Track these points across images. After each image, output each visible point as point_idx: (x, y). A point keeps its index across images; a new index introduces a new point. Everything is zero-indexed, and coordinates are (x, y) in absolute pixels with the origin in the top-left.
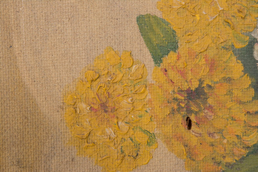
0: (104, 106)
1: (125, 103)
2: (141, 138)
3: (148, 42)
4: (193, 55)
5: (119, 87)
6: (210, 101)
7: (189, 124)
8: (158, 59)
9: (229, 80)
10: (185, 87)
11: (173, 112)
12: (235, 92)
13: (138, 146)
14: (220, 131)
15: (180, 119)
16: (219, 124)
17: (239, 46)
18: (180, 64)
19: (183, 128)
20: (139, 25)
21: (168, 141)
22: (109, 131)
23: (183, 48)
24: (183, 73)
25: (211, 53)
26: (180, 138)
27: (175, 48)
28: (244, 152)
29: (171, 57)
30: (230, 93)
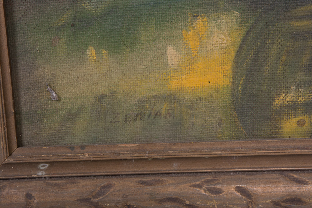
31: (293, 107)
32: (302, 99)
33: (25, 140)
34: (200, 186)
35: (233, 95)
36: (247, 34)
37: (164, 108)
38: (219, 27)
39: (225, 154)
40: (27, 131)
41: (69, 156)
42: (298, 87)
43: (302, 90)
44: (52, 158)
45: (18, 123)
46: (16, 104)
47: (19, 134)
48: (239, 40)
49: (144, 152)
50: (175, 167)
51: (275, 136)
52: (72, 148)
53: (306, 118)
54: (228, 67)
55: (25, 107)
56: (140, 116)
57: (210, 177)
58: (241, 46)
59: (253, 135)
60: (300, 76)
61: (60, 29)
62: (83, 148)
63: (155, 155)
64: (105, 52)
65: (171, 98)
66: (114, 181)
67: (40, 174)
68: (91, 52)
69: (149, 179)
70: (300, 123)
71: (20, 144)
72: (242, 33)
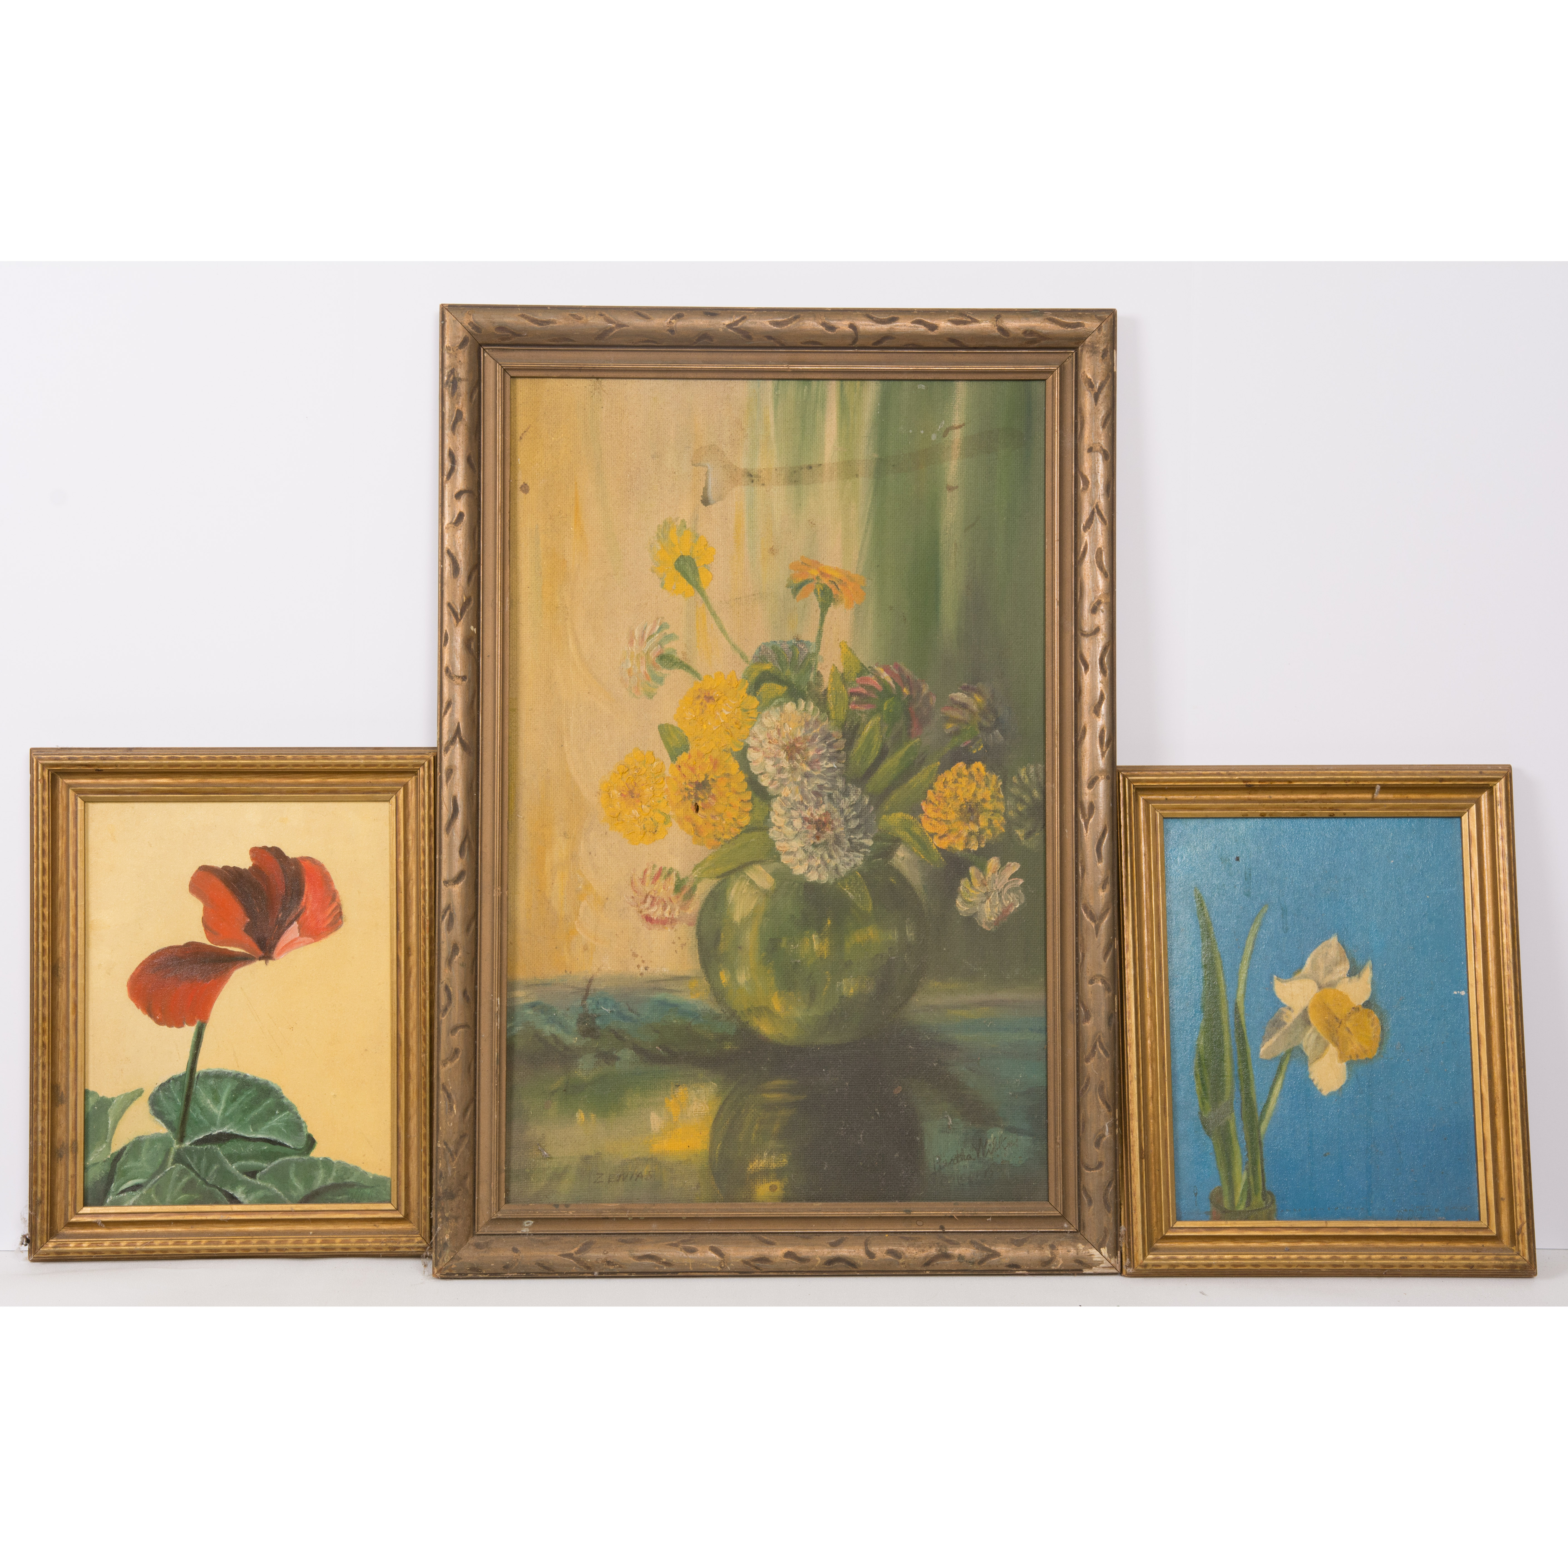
0: (631, 793)
1: (648, 791)
2: (659, 818)
3: (667, 744)
4: (701, 756)
5: (643, 779)
6: (713, 791)
7: (697, 810)
8: (673, 758)
9: (728, 775)
10: (694, 779)
11: (684, 798)
12: (733, 785)
13: (656, 824)
14: (720, 815)
15: (689, 804)
16: (720, 809)
17: (736, 749)
18: (691, 762)
19: (692, 811)
20: (661, 734)
21: (680, 821)
22: (635, 812)
23: (693, 750)
24: (693, 770)
25: (715, 755)
26: (689, 819)
27: (686, 749)
28: (738, 831)
29: (684, 757)
30: (728, 785)
31: (766, 1173)
32: (774, 1165)
33: (512, 1197)
34: (676, 1245)
35: (710, 1159)
36: (724, 1103)
37: (645, 1170)
38: (698, 1096)
39: (701, 1215)
40: (515, 1188)
41: (555, 1214)
42: (770, 1154)
43: (773, 1157)
44: (538, 1215)
45: (508, 1180)
46: (508, 1162)
47: (507, 1191)
48: (716, 1108)
49: (625, 1210)
50: (654, 1227)
51: (749, 1199)
52: (557, 1206)
53: (777, 1183)
54: (706, 1133)
55: (514, 1167)
56: (623, 1177)
57: (687, 1237)
58: (718, 1113)
59: (729, 1198)
60: (772, 1144)
61: (553, 1093)
62: (567, 1206)
63: (635, 1215)
64: (593, 1116)
65: (652, 1160)
66: (595, 1239)
67: (525, 1230)
68: (580, 1116)
69: (629, 1237)
70: (773, 1188)
71: (507, 1201)
72: (719, 1102)
